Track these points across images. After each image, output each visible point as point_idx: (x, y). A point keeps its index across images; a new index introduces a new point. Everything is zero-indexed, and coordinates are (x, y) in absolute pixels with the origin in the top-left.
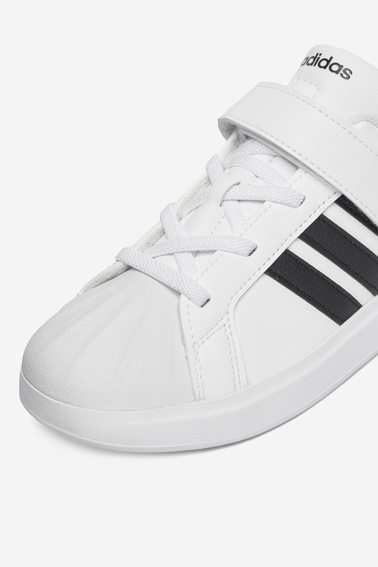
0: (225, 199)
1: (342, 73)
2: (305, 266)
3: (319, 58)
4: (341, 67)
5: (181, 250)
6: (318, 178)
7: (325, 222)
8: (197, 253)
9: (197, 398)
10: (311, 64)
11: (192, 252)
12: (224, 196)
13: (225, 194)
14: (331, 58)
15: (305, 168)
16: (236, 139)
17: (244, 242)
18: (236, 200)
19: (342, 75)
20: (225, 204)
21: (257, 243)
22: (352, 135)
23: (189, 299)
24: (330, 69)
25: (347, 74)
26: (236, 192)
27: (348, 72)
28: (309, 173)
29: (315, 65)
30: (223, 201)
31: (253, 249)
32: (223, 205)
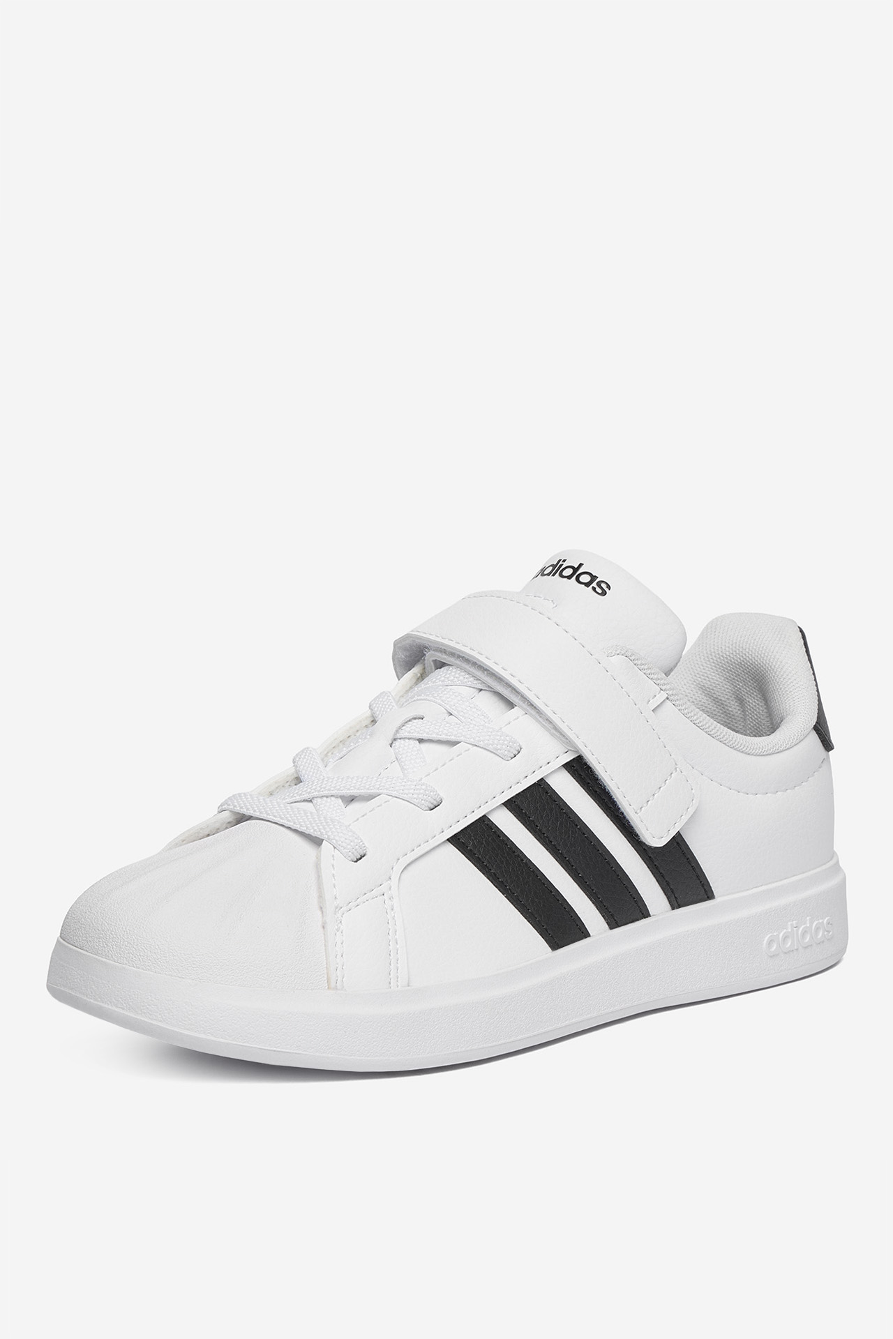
0: (398, 736)
1: (596, 586)
2: (510, 848)
3: (561, 565)
4: (593, 578)
5: (326, 793)
6: (543, 723)
7: (547, 793)
8: (350, 800)
9: (333, 984)
10: (548, 574)
11: (342, 797)
12: (397, 731)
13: (400, 728)
14: (581, 565)
15: (525, 706)
16: (419, 675)
17: (424, 787)
18: (414, 739)
19: (594, 589)
20: (397, 743)
21: (442, 795)
22: (601, 665)
23: (335, 848)
24: (577, 580)
25: (602, 589)
26: (415, 729)
27: (603, 585)
28: (531, 715)
29: (553, 575)
30: (395, 740)
31: (435, 803)
32: (393, 745)
